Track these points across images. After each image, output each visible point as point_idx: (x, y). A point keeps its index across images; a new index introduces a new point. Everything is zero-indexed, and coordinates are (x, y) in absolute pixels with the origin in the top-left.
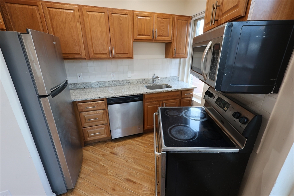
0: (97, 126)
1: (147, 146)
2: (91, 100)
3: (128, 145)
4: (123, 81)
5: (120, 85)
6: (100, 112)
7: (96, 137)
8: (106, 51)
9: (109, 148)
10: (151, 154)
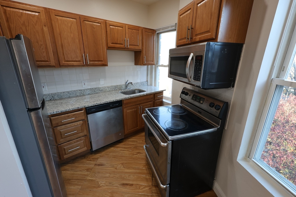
0: (76, 140)
1: (131, 150)
2: (68, 111)
3: (111, 154)
4: (96, 88)
5: (92, 94)
6: (78, 124)
7: (75, 152)
8: (79, 58)
9: (92, 161)
10: (137, 155)
